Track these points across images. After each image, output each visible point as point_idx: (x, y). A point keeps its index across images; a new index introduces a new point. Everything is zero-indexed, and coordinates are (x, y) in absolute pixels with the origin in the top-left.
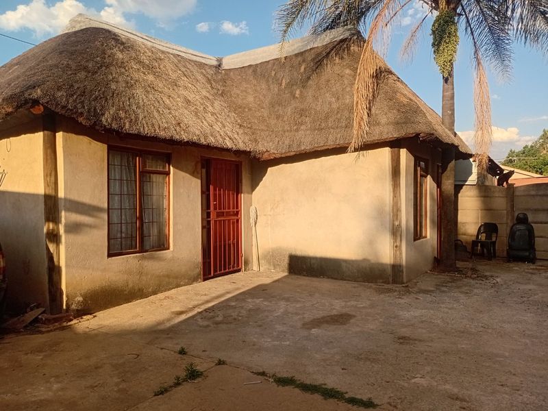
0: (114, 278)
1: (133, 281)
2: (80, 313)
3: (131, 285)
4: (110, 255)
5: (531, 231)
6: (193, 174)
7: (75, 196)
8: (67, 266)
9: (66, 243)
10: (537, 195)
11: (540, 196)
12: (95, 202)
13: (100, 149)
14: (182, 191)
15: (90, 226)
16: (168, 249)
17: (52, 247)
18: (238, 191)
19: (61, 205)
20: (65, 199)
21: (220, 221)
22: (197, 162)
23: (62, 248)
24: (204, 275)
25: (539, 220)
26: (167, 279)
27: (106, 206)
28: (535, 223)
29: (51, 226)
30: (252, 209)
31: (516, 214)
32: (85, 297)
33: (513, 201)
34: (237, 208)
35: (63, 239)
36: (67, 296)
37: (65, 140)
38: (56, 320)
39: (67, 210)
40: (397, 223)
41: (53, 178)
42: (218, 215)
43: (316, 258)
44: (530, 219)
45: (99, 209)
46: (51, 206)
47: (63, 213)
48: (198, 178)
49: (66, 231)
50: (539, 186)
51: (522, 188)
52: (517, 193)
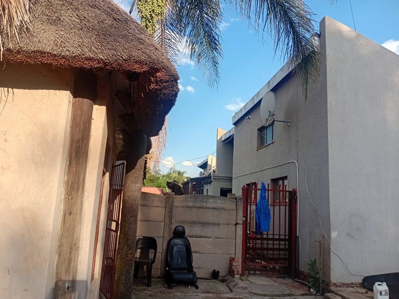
5: (188, 247)
10: (194, 207)
11: (197, 208)
25: (194, 234)
28: (191, 237)
31: (173, 227)
33: (171, 212)
44: (187, 233)
50: (196, 196)
51: (180, 198)
52: (176, 204)
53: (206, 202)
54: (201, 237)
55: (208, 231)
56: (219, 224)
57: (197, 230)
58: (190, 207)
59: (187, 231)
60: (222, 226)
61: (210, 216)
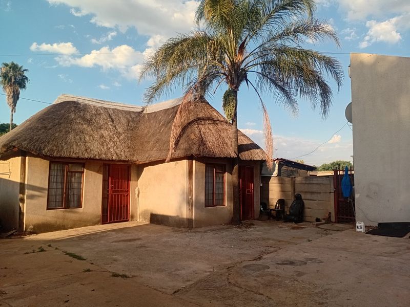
0: (49, 219)
1: (60, 221)
2: (31, 233)
3: (58, 223)
4: (48, 209)
6: (98, 172)
7: (32, 183)
8: (26, 212)
9: (27, 203)
10: (306, 183)
12: (41, 186)
13: (46, 163)
14: (90, 180)
15: (39, 196)
16: (81, 207)
17: (21, 204)
18: (129, 180)
19: (26, 187)
20: (27, 184)
21: (115, 195)
22: (101, 166)
23: (25, 205)
24: (102, 222)
26: (79, 222)
27: (47, 187)
28: (306, 200)
29: (21, 195)
30: (137, 190)
32: (34, 226)
33: (294, 187)
34: (128, 188)
35: (26, 202)
36: (26, 225)
37: (29, 160)
38: (19, 235)
39: (28, 189)
40: (190, 197)
41: (23, 176)
42: (114, 192)
43: (160, 215)
45: (44, 189)
46: (22, 187)
47: (26, 191)
48: (100, 173)
49: (27, 198)
50: (306, 178)
51: (298, 179)
52: (296, 182)
53: (312, 181)
54: (311, 200)
55: (314, 197)
56: (320, 193)
57: (309, 196)
58: (303, 184)
59: (303, 197)
60: (322, 194)
61: (315, 188)
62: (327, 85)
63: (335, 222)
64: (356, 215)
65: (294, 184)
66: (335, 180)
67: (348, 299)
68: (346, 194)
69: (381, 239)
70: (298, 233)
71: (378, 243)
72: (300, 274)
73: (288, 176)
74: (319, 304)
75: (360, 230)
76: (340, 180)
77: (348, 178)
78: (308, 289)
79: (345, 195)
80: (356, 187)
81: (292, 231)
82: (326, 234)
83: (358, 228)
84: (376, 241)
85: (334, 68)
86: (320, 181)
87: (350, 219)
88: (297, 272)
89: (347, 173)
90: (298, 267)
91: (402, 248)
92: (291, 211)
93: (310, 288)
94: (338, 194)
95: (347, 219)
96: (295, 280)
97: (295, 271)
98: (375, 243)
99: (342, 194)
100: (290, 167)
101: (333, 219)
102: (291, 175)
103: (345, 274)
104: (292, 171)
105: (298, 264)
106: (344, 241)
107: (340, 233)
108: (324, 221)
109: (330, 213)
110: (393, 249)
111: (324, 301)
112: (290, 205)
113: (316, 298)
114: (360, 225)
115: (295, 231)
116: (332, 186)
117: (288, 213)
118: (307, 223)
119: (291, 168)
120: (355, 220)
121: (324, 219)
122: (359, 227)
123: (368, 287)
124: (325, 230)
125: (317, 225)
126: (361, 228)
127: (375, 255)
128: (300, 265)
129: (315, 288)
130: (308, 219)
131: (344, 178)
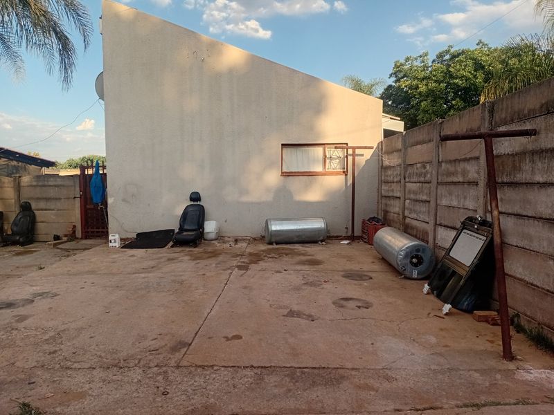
5: (33, 217)
10: (37, 186)
11: (40, 186)
25: (40, 207)
28: (38, 210)
31: (22, 203)
33: (19, 191)
50: (39, 177)
51: (26, 180)
52: (22, 184)
53: (48, 181)
54: (46, 210)
55: (52, 205)
56: (60, 199)
57: (42, 205)
58: (34, 186)
59: (34, 206)
60: (63, 200)
61: (52, 193)
62: (68, 39)
63: (81, 239)
64: (110, 226)
65: (18, 188)
66: (82, 180)
67: (91, 337)
68: (97, 199)
69: (139, 252)
70: (26, 259)
71: (135, 258)
72: (22, 318)
73: (9, 175)
74: (50, 353)
75: (114, 245)
76: (88, 180)
77: (99, 178)
78: (34, 337)
79: (95, 201)
80: (109, 189)
81: (15, 258)
82: (68, 256)
83: (111, 242)
84: (133, 256)
85: (79, 16)
86: (59, 182)
87: (102, 232)
88: (18, 316)
89: (97, 170)
90: (21, 308)
91: (162, 260)
92: (15, 229)
93: (36, 335)
94: (85, 199)
95: (98, 232)
96: (13, 329)
97: (13, 316)
98: (131, 258)
99: (91, 199)
100: (12, 160)
101: (79, 234)
102: (13, 173)
103: (90, 304)
104: (16, 168)
105: (21, 304)
106: (91, 262)
107: (87, 252)
108: (65, 239)
109: (74, 226)
110: (152, 263)
111: (57, 349)
112: (12, 220)
113: (46, 347)
114: (114, 238)
115: (21, 257)
116: (78, 189)
117: (10, 232)
118: (40, 244)
119: (15, 163)
120: (108, 232)
121: (66, 236)
122: (113, 241)
123: (118, 315)
124: (67, 250)
125: (55, 245)
126: (115, 242)
127: (129, 274)
128: (23, 306)
129: (45, 333)
130: (41, 238)
131: (94, 177)
